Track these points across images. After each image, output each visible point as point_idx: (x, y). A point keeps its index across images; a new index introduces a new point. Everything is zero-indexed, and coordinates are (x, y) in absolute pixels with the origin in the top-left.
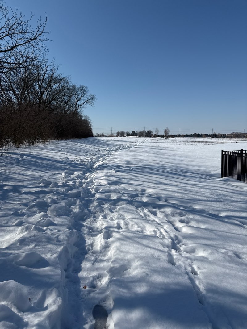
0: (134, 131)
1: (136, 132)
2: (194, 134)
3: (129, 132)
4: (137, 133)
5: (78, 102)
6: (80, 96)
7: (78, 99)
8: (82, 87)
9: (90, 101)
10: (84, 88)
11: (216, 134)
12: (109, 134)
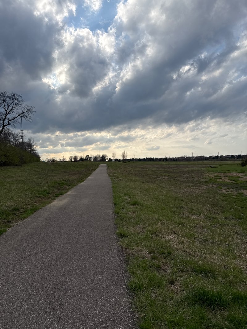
0: (88, 155)
1: (90, 156)
2: (146, 158)
3: (83, 156)
4: (91, 158)
5: (9, 115)
6: (10, 108)
7: (8, 111)
8: (14, 95)
9: (26, 114)
10: (16, 97)
11: (167, 158)
12: (61, 159)
